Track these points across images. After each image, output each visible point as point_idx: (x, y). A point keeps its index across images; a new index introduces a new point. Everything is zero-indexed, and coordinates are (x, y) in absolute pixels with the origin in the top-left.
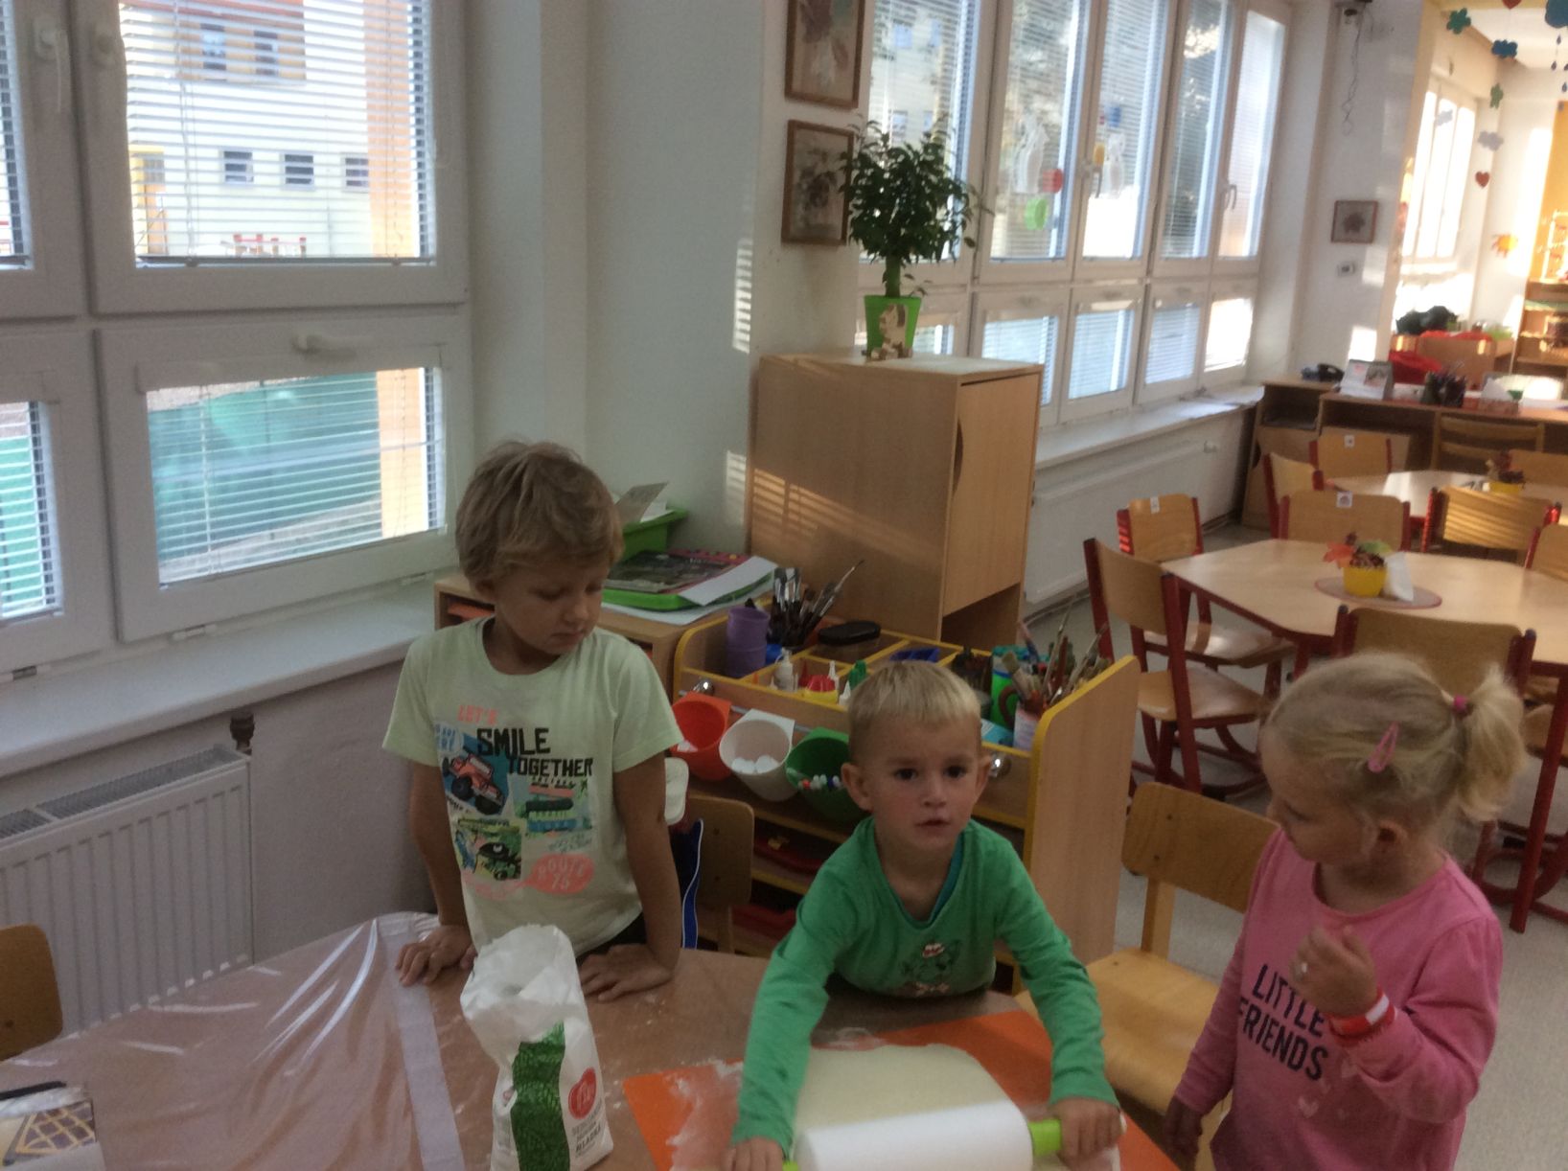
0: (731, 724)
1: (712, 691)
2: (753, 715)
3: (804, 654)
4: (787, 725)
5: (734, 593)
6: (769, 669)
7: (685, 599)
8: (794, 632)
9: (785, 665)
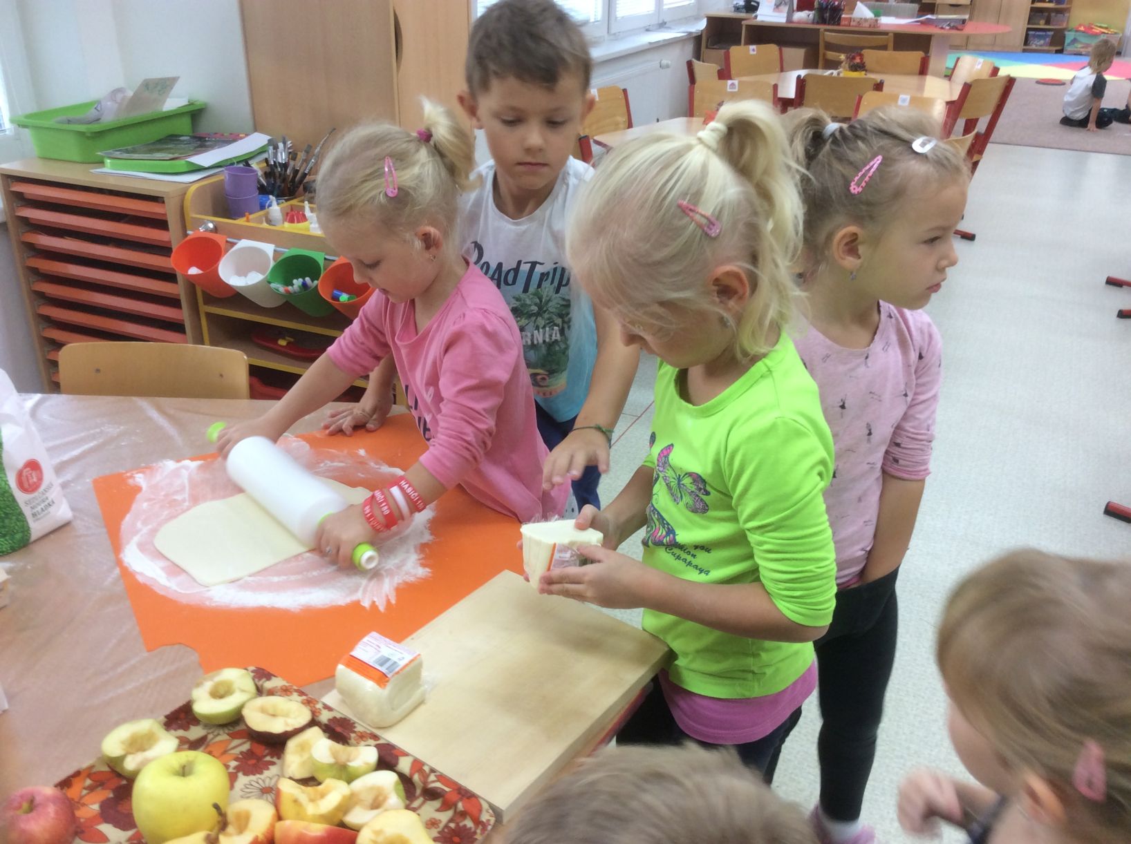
0: (227, 251)
1: (216, 230)
2: (243, 243)
4: (269, 248)
5: (235, 158)
6: (262, 213)
7: (193, 163)
8: (283, 185)
9: (275, 207)
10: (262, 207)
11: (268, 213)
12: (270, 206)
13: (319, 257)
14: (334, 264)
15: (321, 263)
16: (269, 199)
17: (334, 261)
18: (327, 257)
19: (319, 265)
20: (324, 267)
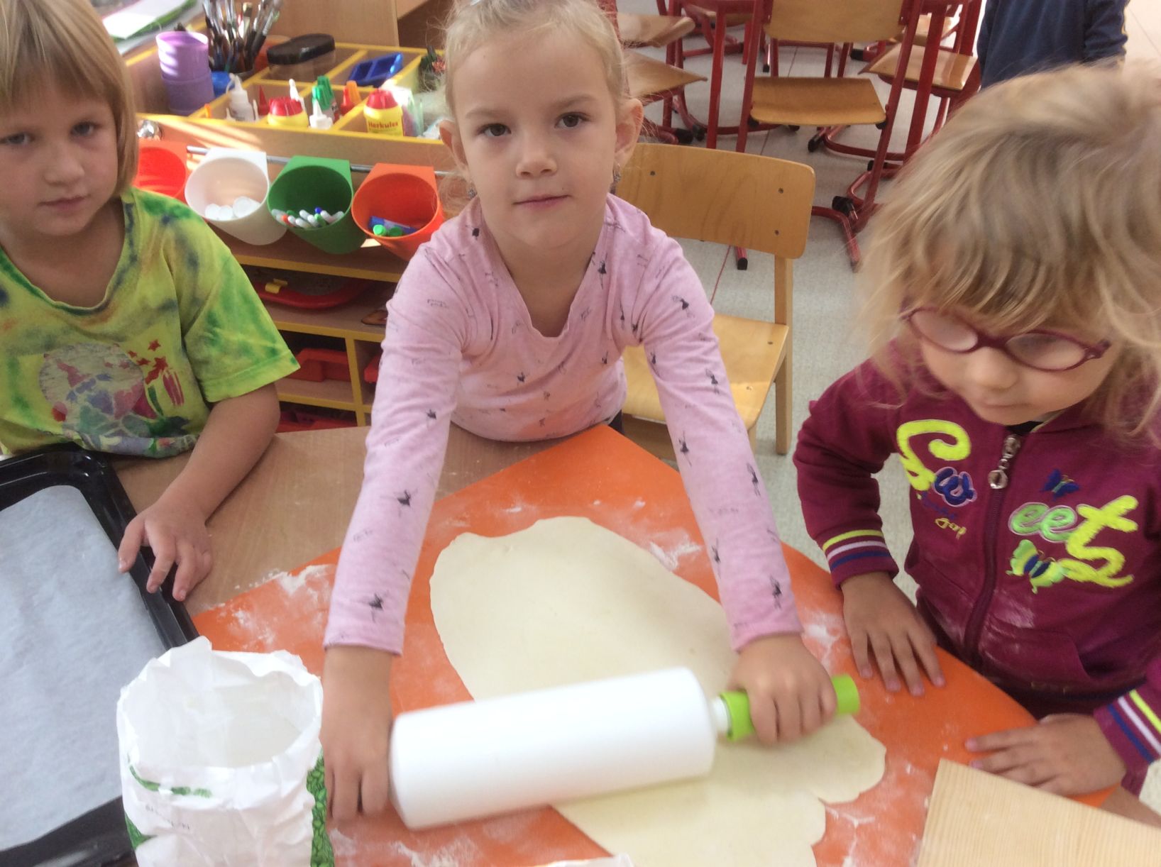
3: (257, 79)
6: (219, 101)
8: (238, 56)
9: (239, 92)
10: (219, 91)
11: (227, 104)
12: (232, 87)
13: (342, 167)
14: (369, 178)
15: (348, 177)
16: (230, 80)
17: (368, 172)
18: (353, 168)
19: (345, 179)
20: (353, 185)
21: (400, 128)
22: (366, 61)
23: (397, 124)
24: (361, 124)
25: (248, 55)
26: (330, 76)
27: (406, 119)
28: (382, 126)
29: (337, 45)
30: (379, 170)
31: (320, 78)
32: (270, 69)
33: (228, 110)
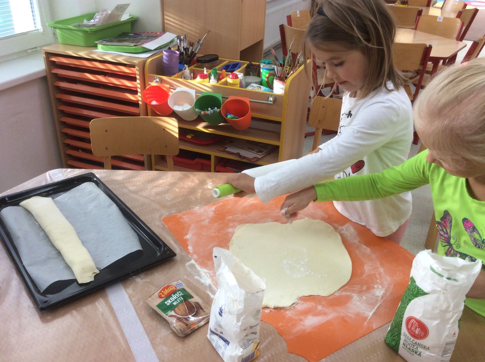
1: (161, 82)
2: (179, 89)
5: (162, 45)
7: (145, 48)
8: (187, 59)
9: (187, 71)
11: (183, 73)
13: (219, 96)
14: (228, 100)
15: (221, 99)
17: (228, 98)
18: (223, 97)
19: (219, 100)
20: (222, 102)
21: (238, 86)
22: (228, 64)
23: (238, 84)
24: (226, 83)
25: (190, 59)
26: (217, 68)
27: (241, 83)
28: (233, 85)
29: (219, 58)
30: (231, 98)
31: (214, 68)
32: (197, 64)
33: (183, 76)
